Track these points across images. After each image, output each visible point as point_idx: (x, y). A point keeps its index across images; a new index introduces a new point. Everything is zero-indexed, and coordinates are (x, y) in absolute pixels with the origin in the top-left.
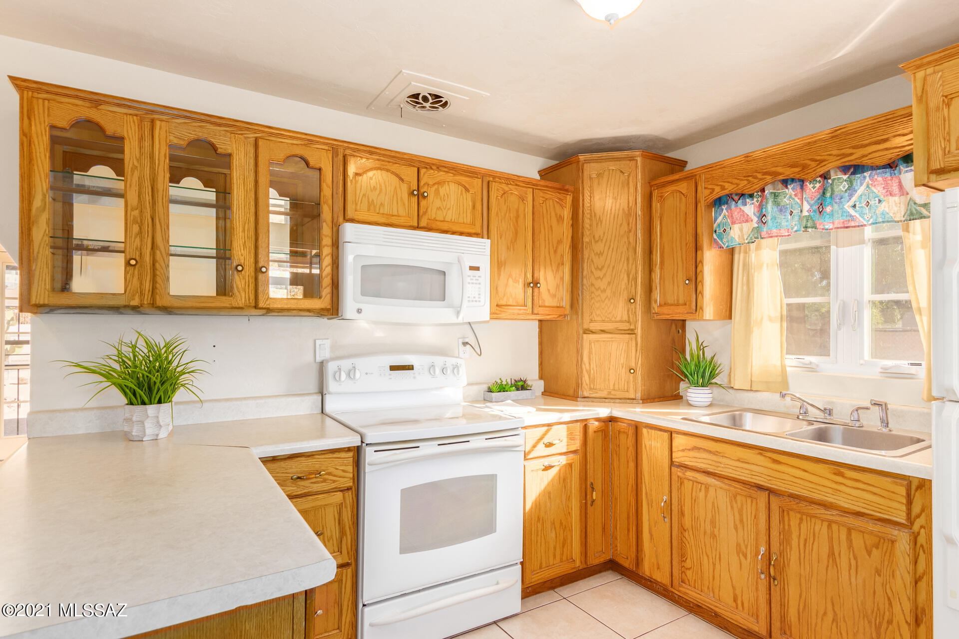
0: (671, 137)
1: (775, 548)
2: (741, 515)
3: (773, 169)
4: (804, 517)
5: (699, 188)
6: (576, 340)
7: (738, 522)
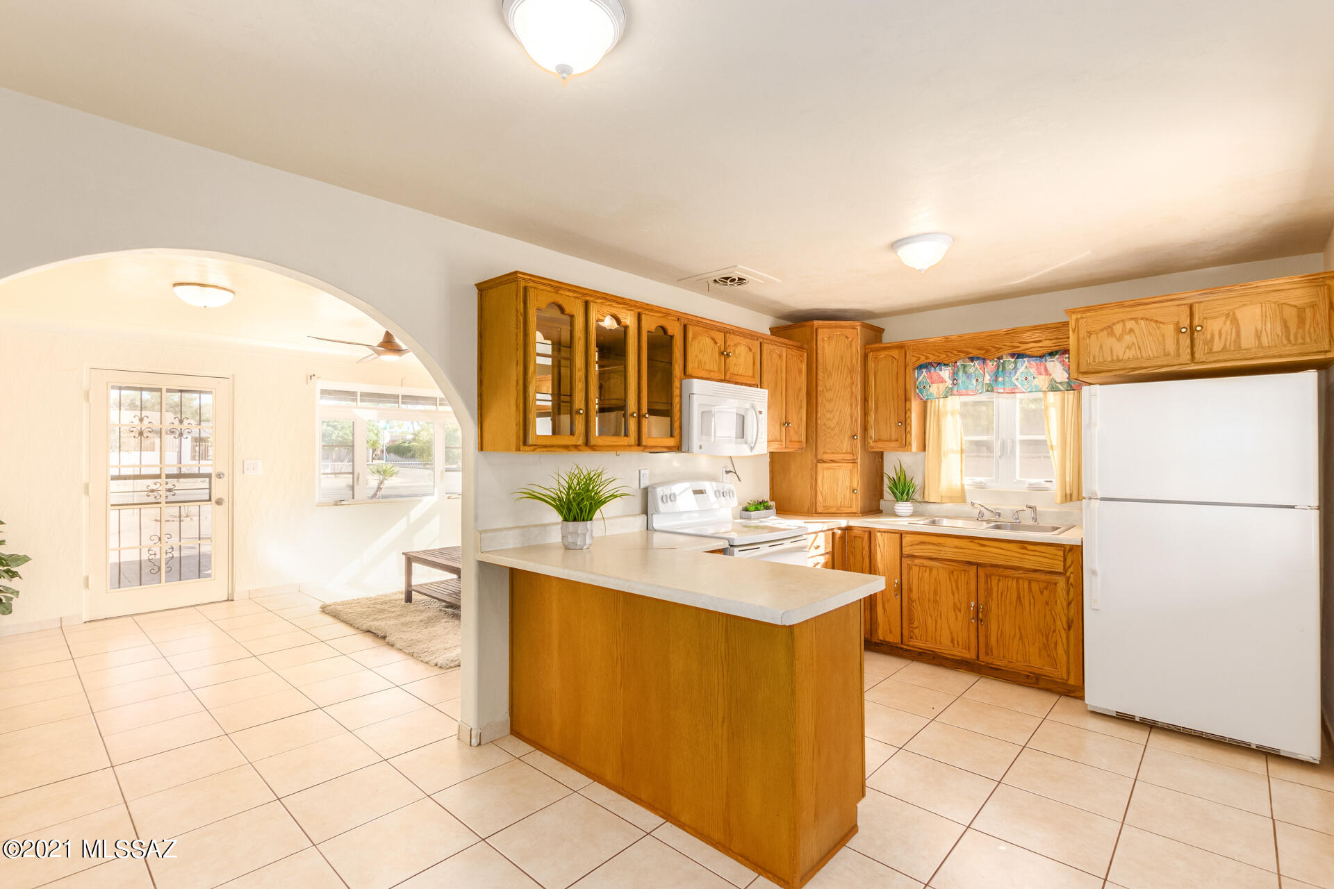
0: (877, 312)
1: (982, 600)
2: (957, 584)
3: (966, 349)
4: (1001, 578)
5: (908, 355)
6: (810, 467)
7: (954, 589)
